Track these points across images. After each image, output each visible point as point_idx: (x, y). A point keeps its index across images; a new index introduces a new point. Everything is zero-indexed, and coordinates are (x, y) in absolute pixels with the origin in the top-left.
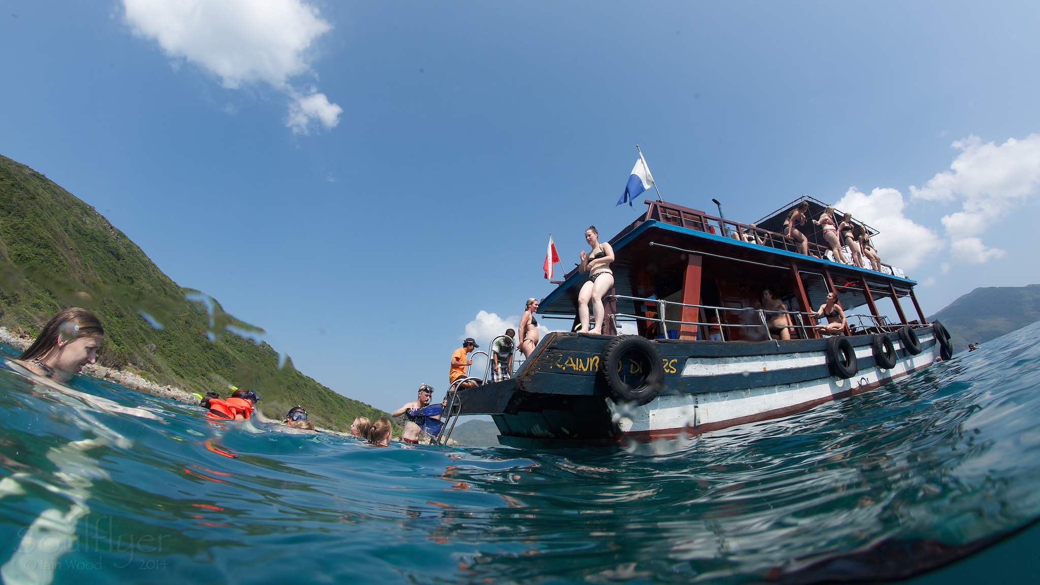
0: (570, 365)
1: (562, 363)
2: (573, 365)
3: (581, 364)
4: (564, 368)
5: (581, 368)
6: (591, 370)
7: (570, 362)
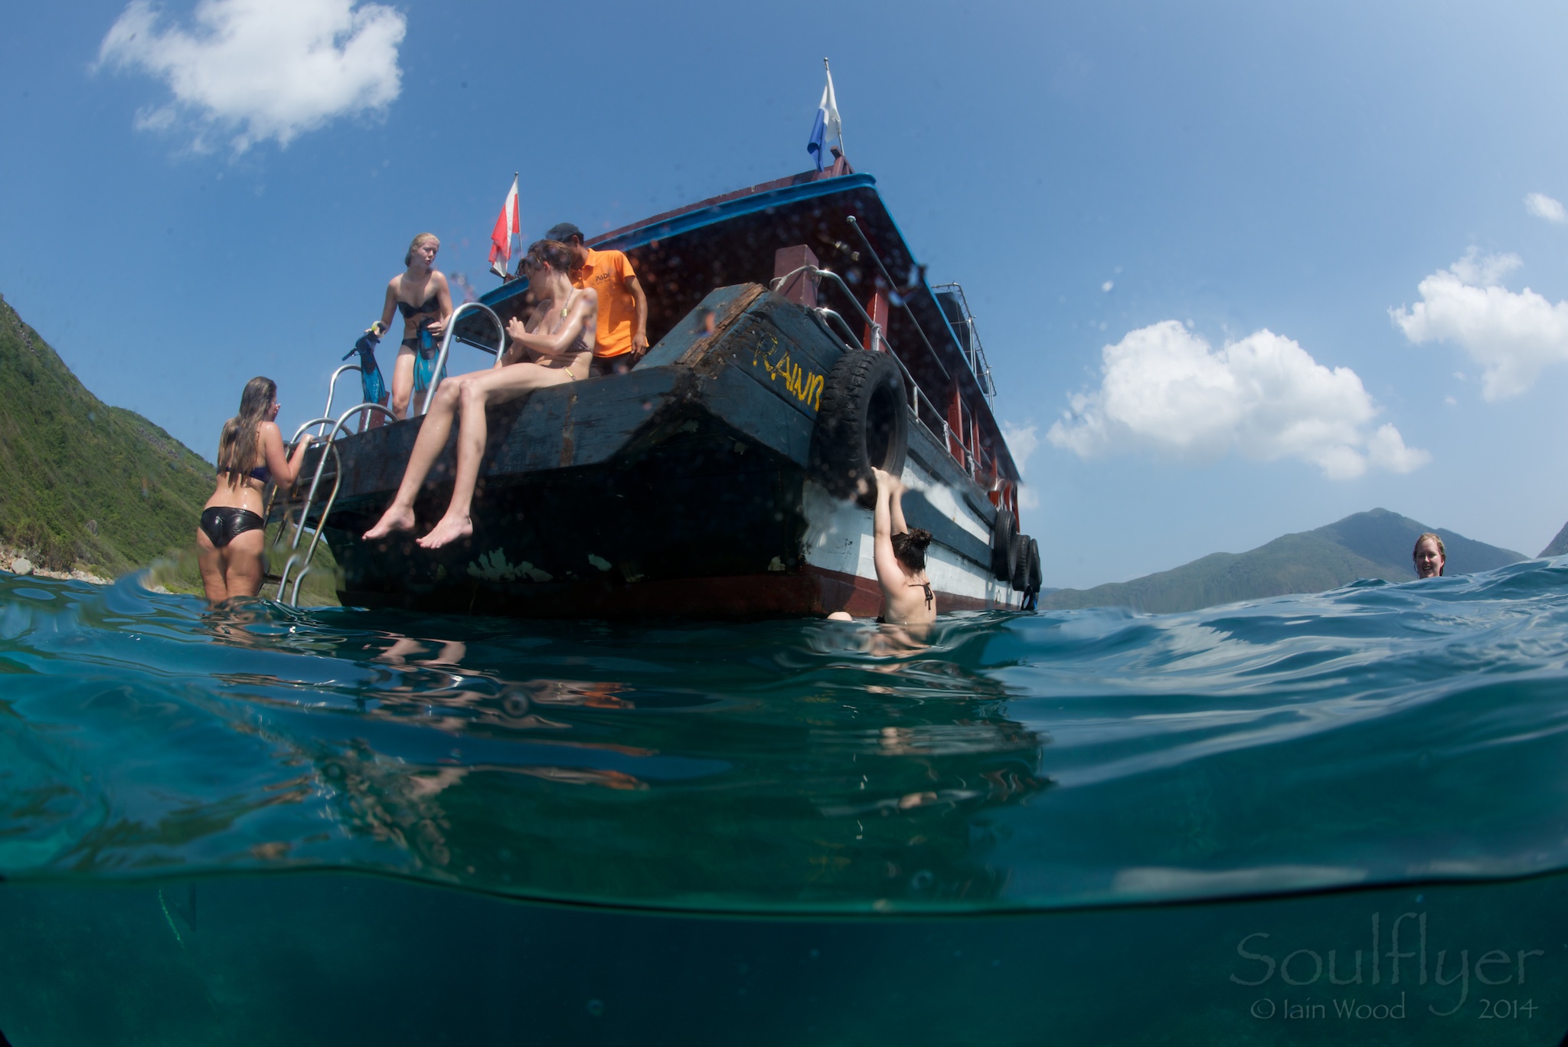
0: (784, 374)
1: (773, 363)
2: (786, 375)
3: (799, 381)
4: (773, 376)
5: (797, 390)
6: (809, 403)
7: (784, 369)
